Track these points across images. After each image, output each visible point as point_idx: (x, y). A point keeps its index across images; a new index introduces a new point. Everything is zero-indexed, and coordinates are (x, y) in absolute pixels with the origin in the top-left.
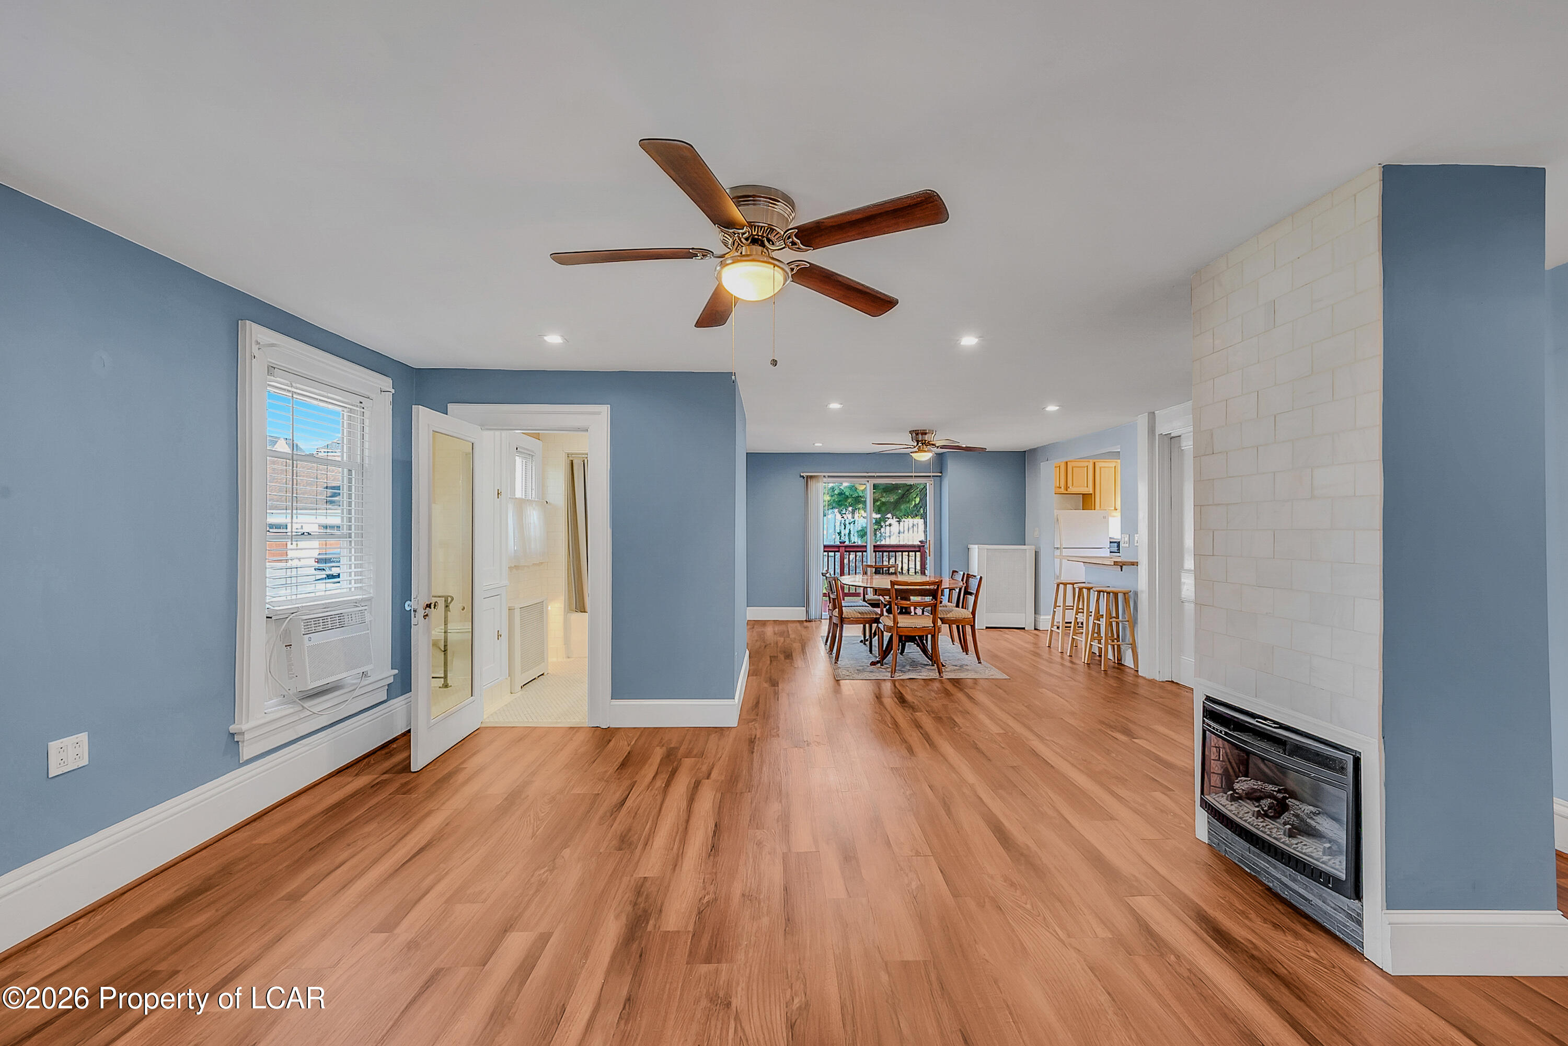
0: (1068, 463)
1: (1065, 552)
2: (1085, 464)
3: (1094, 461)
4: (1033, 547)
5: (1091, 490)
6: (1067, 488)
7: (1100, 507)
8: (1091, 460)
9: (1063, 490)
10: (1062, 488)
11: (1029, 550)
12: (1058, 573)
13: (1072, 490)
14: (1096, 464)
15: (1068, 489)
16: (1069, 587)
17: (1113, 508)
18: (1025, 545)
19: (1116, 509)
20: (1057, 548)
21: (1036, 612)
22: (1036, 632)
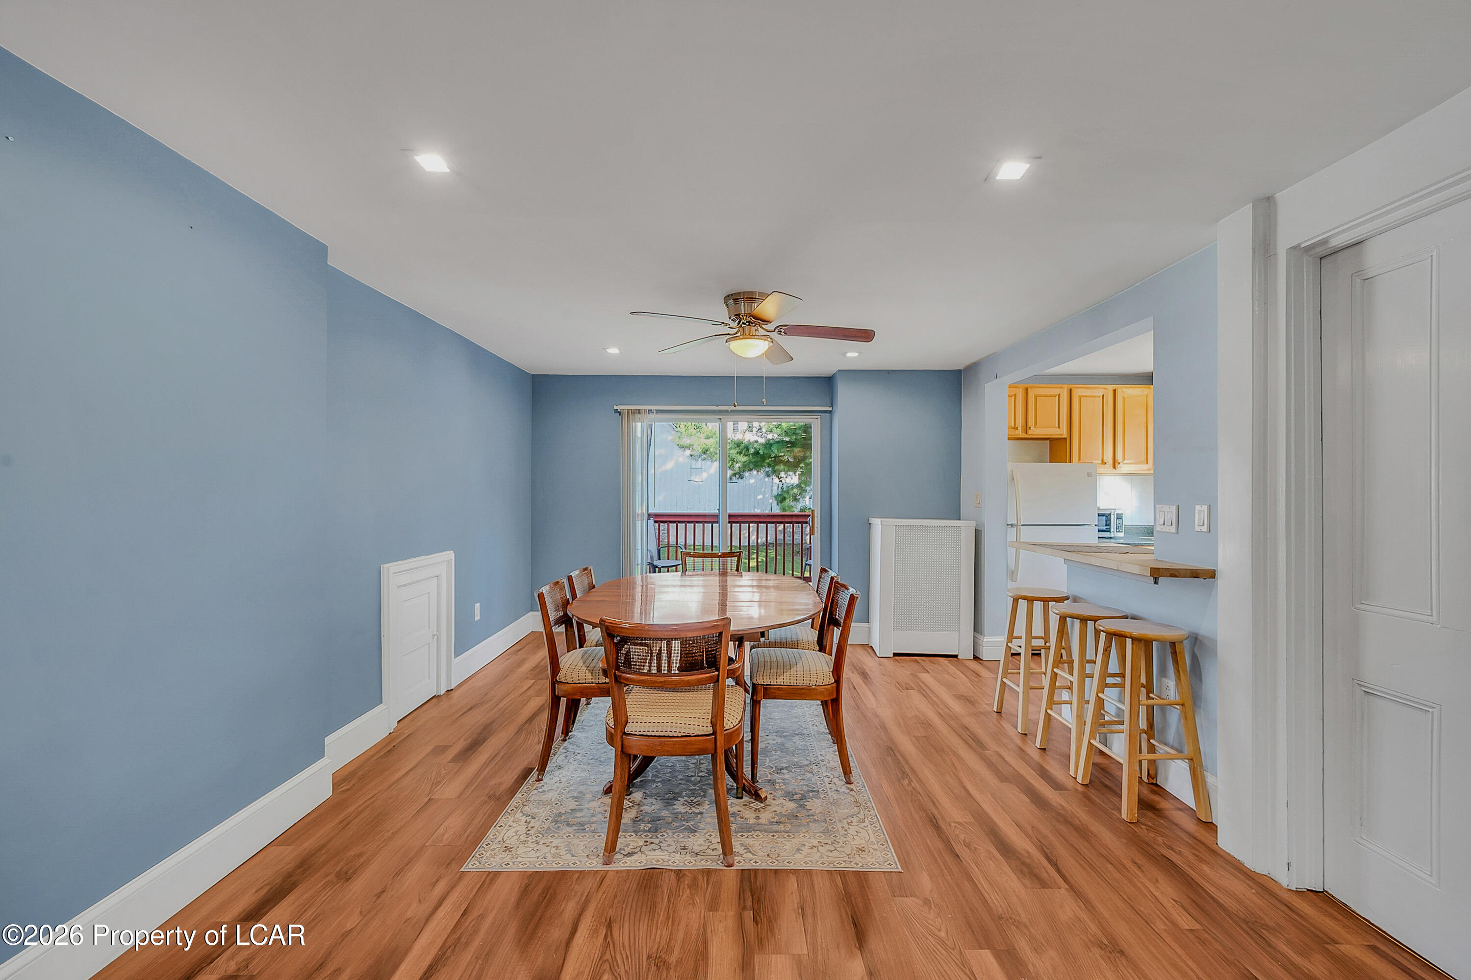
0: (1029, 390)
1: (1027, 534)
2: (1056, 391)
3: (1070, 386)
4: (973, 524)
5: (1065, 432)
6: (1026, 429)
7: (1079, 459)
8: (1065, 386)
9: (1020, 433)
10: (1020, 428)
11: (965, 528)
12: (1012, 566)
13: (1035, 432)
14: (1074, 392)
15: (1030, 432)
16: (1038, 606)
17: (1101, 462)
18: (960, 520)
19: (1104, 463)
20: (1012, 525)
21: (977, 628)
22: (974, 665)
